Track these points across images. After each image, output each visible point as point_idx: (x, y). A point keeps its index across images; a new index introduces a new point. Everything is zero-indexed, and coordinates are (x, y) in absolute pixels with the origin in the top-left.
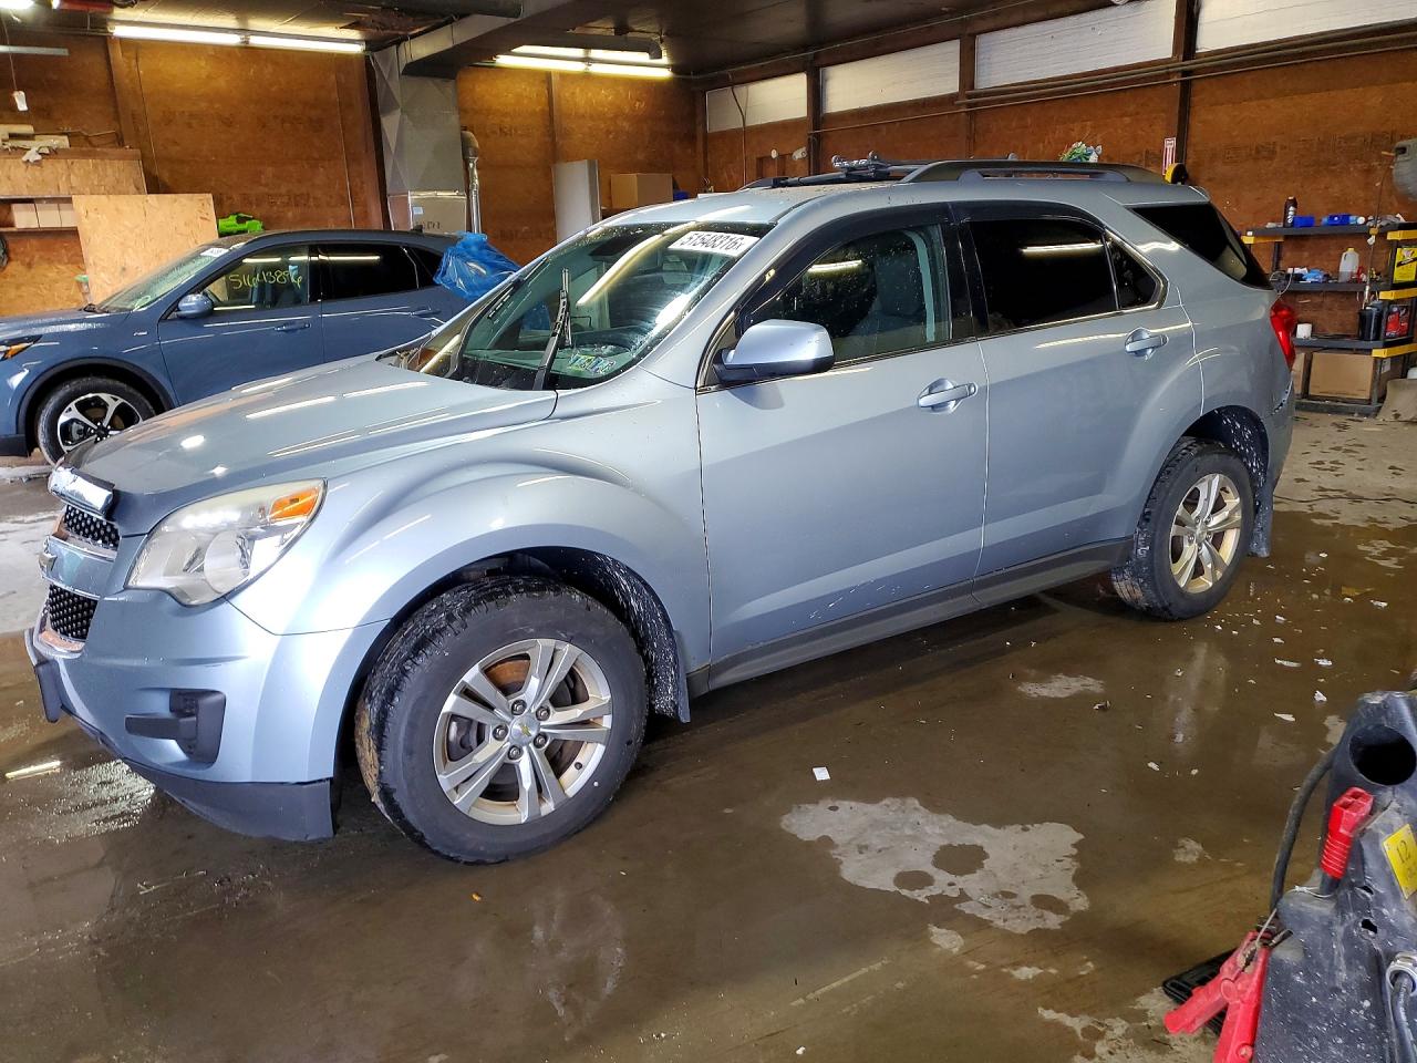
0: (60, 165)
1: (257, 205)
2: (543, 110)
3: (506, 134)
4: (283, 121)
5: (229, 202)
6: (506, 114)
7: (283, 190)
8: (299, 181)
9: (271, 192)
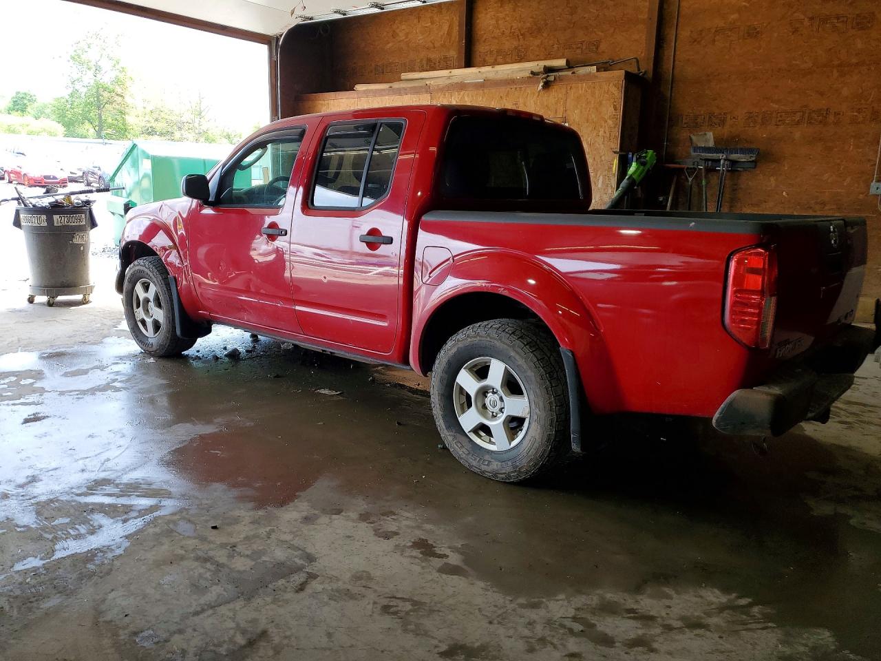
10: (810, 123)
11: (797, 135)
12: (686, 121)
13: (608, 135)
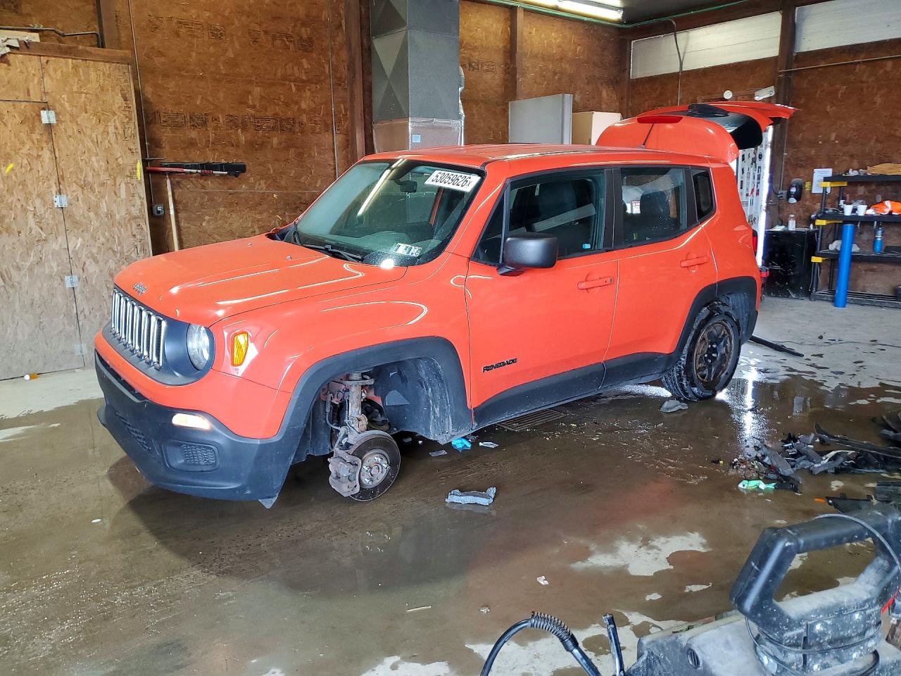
0: (33, 63)
1: (242, 129)
2: (505, 47)
3: (474, 69)
4: (274, 38)
5: (214, 124)
6: (474, 49)
7: (269, 113)
8: (287, 105)
9: (259, 114)
10: (283, 130)
11: (275, 140)
12: (164, 119)
13: (121, 131)
